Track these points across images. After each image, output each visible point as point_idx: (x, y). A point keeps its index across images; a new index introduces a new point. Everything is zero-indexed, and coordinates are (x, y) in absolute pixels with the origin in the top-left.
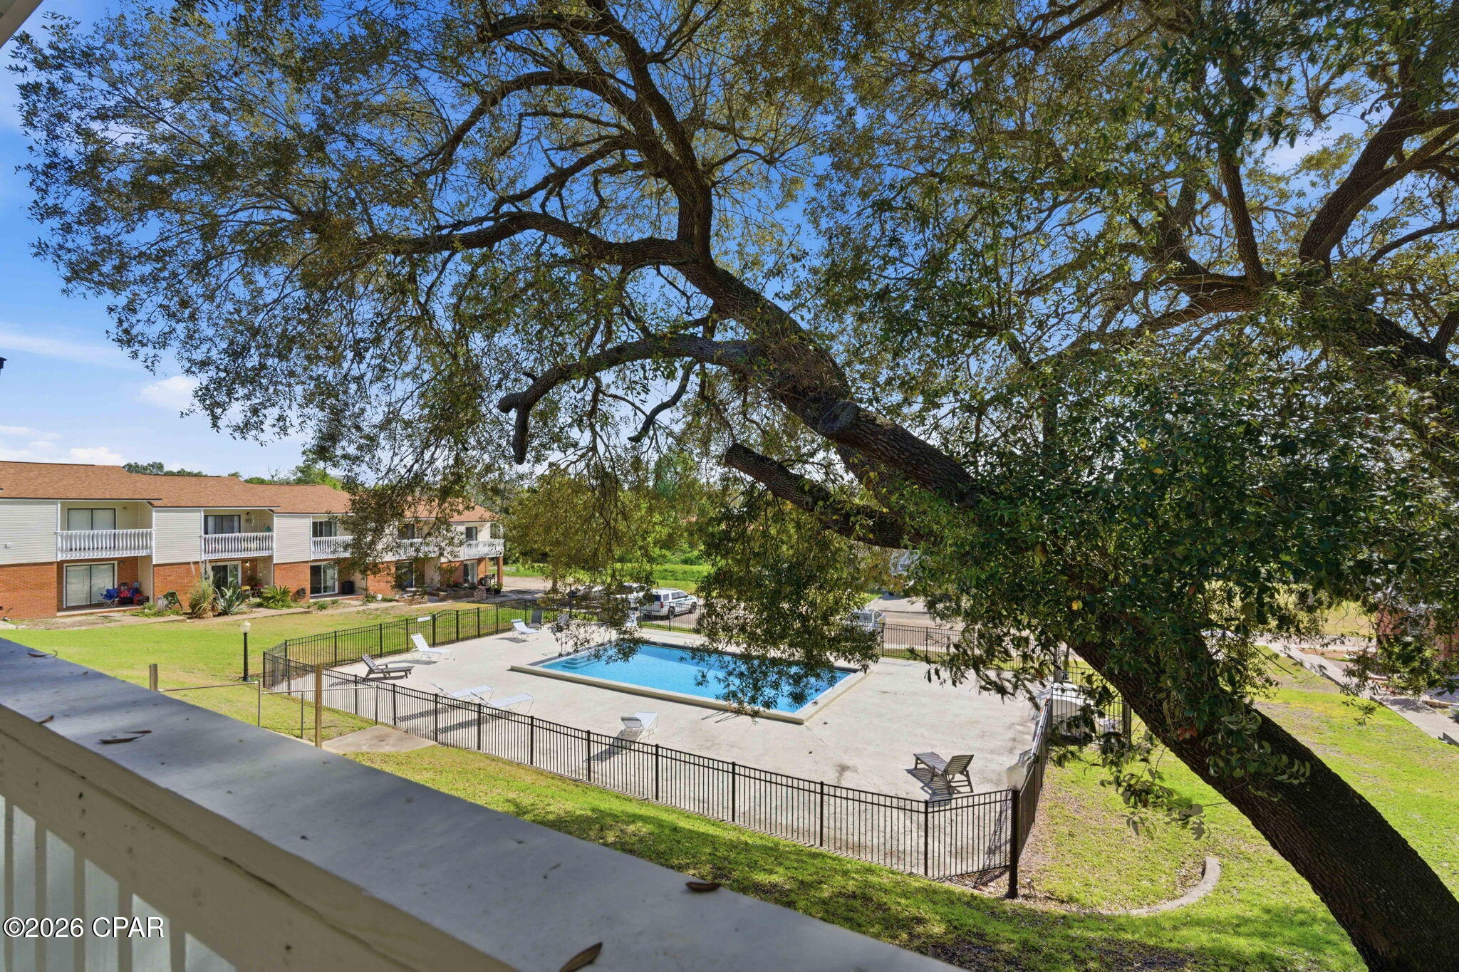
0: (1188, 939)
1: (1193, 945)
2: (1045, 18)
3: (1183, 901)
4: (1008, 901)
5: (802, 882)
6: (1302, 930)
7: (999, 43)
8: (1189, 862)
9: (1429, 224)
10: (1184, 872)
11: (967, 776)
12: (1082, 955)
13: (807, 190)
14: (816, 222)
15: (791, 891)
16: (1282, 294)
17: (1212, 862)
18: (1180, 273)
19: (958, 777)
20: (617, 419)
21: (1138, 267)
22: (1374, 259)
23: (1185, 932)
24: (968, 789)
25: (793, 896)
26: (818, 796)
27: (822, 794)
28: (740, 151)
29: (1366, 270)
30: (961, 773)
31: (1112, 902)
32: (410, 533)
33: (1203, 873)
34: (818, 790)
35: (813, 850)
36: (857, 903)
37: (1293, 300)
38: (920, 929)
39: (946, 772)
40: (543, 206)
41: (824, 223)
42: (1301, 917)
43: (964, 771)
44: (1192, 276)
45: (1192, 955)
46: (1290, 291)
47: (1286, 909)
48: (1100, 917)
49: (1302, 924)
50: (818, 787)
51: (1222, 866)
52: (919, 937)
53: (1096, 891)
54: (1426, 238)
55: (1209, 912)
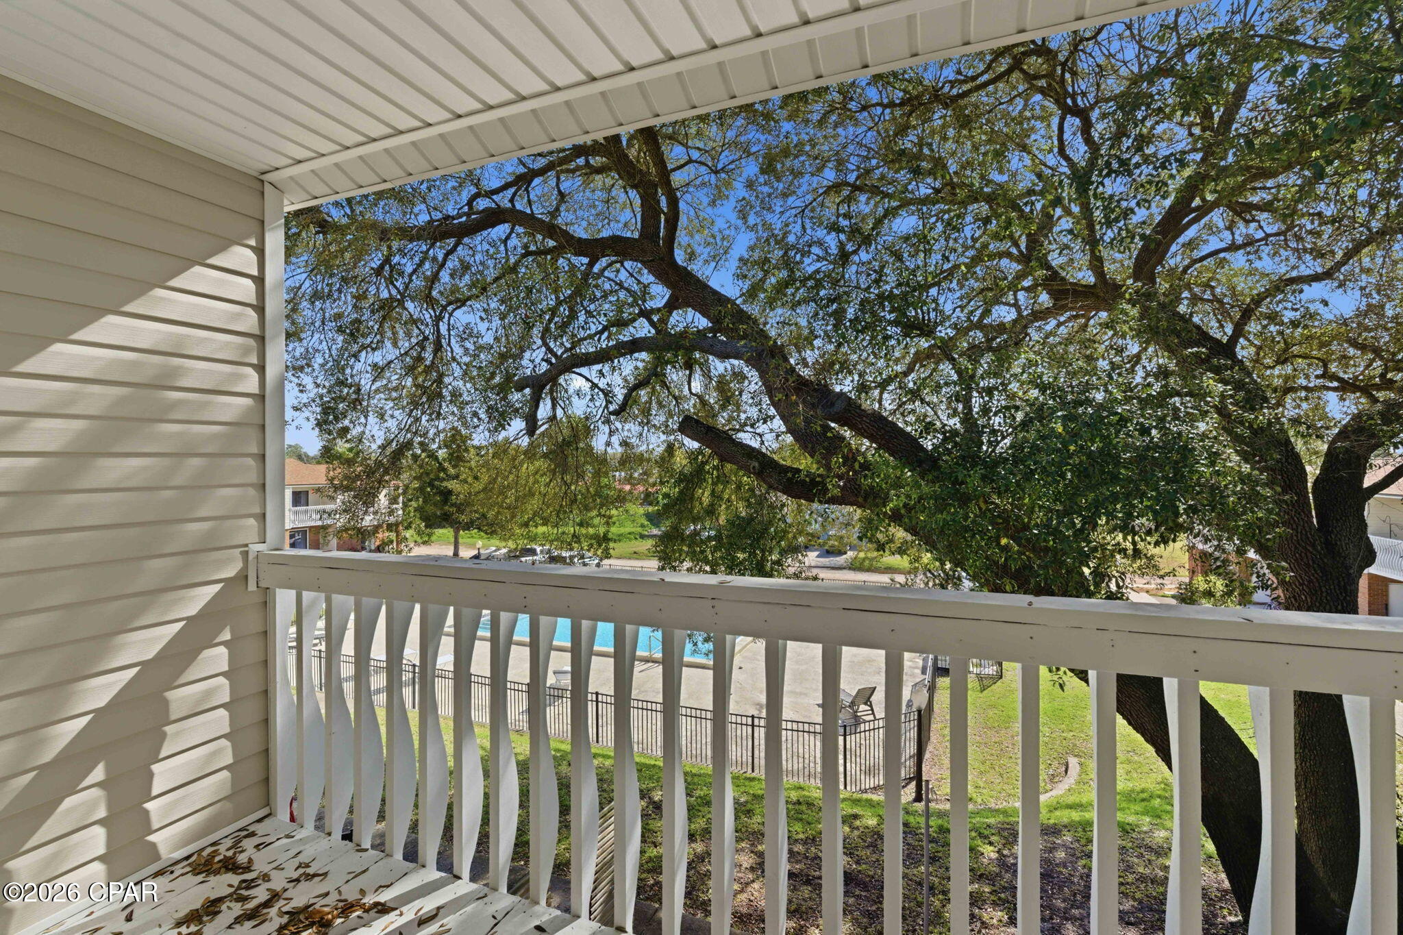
0: (1061, 817)
1: (1065, 820)
2: (953, 83)
3: (1053, 793)
4: (916, 804)
5: (754, 795)
6: (1144, 804)
7: (917, 97)
8: (1055, 763)
9: (1223, 245)
10: (1051, 772)
11: (871, 706)
12: (986, 832)
13: (739, 190)
14: (744, 218)
15: (746, 802)
16: (1128, 307)
17: (1073, 761)
18: (1046, 279)
19: (863, 707)
20: (571, 391)
21: (1011, 267)
22: (1185, 271)
23: (1058, 813)
24: (871, 717)
25: (749, 806)
26: (750, 729)
27: (753, 726)
28: (690, 161)
29: (1180, 279)
30: (866, 704)
31: (997, 798)
32: (303, 500)
33: (1066, 771)
34: (750, 722)
35: (748, 775)
36: (804, 808)
37: (1134, 312)
38: (857, 823)
39: (853, 704)
40: (512, 201)
41: (752, 220)
42: (1144, 795)
43: (868, 702)
44: (1055, 284)
45: (1065, 826)
46: (1134, 306)
47: (1133, 791)
48: (991, 810)
49: (1143, 800)
50: (750, 720)
51: (1081, 764)
52: (857, 828)
53: (984, 791)
54: (1222, 255)
55: (1072, 799)
